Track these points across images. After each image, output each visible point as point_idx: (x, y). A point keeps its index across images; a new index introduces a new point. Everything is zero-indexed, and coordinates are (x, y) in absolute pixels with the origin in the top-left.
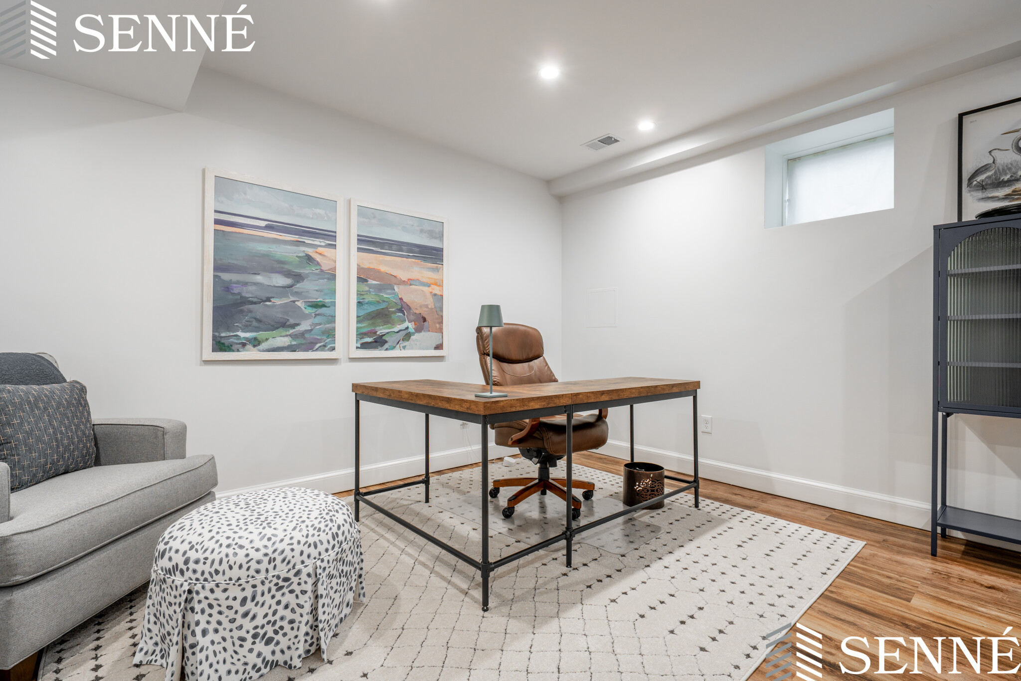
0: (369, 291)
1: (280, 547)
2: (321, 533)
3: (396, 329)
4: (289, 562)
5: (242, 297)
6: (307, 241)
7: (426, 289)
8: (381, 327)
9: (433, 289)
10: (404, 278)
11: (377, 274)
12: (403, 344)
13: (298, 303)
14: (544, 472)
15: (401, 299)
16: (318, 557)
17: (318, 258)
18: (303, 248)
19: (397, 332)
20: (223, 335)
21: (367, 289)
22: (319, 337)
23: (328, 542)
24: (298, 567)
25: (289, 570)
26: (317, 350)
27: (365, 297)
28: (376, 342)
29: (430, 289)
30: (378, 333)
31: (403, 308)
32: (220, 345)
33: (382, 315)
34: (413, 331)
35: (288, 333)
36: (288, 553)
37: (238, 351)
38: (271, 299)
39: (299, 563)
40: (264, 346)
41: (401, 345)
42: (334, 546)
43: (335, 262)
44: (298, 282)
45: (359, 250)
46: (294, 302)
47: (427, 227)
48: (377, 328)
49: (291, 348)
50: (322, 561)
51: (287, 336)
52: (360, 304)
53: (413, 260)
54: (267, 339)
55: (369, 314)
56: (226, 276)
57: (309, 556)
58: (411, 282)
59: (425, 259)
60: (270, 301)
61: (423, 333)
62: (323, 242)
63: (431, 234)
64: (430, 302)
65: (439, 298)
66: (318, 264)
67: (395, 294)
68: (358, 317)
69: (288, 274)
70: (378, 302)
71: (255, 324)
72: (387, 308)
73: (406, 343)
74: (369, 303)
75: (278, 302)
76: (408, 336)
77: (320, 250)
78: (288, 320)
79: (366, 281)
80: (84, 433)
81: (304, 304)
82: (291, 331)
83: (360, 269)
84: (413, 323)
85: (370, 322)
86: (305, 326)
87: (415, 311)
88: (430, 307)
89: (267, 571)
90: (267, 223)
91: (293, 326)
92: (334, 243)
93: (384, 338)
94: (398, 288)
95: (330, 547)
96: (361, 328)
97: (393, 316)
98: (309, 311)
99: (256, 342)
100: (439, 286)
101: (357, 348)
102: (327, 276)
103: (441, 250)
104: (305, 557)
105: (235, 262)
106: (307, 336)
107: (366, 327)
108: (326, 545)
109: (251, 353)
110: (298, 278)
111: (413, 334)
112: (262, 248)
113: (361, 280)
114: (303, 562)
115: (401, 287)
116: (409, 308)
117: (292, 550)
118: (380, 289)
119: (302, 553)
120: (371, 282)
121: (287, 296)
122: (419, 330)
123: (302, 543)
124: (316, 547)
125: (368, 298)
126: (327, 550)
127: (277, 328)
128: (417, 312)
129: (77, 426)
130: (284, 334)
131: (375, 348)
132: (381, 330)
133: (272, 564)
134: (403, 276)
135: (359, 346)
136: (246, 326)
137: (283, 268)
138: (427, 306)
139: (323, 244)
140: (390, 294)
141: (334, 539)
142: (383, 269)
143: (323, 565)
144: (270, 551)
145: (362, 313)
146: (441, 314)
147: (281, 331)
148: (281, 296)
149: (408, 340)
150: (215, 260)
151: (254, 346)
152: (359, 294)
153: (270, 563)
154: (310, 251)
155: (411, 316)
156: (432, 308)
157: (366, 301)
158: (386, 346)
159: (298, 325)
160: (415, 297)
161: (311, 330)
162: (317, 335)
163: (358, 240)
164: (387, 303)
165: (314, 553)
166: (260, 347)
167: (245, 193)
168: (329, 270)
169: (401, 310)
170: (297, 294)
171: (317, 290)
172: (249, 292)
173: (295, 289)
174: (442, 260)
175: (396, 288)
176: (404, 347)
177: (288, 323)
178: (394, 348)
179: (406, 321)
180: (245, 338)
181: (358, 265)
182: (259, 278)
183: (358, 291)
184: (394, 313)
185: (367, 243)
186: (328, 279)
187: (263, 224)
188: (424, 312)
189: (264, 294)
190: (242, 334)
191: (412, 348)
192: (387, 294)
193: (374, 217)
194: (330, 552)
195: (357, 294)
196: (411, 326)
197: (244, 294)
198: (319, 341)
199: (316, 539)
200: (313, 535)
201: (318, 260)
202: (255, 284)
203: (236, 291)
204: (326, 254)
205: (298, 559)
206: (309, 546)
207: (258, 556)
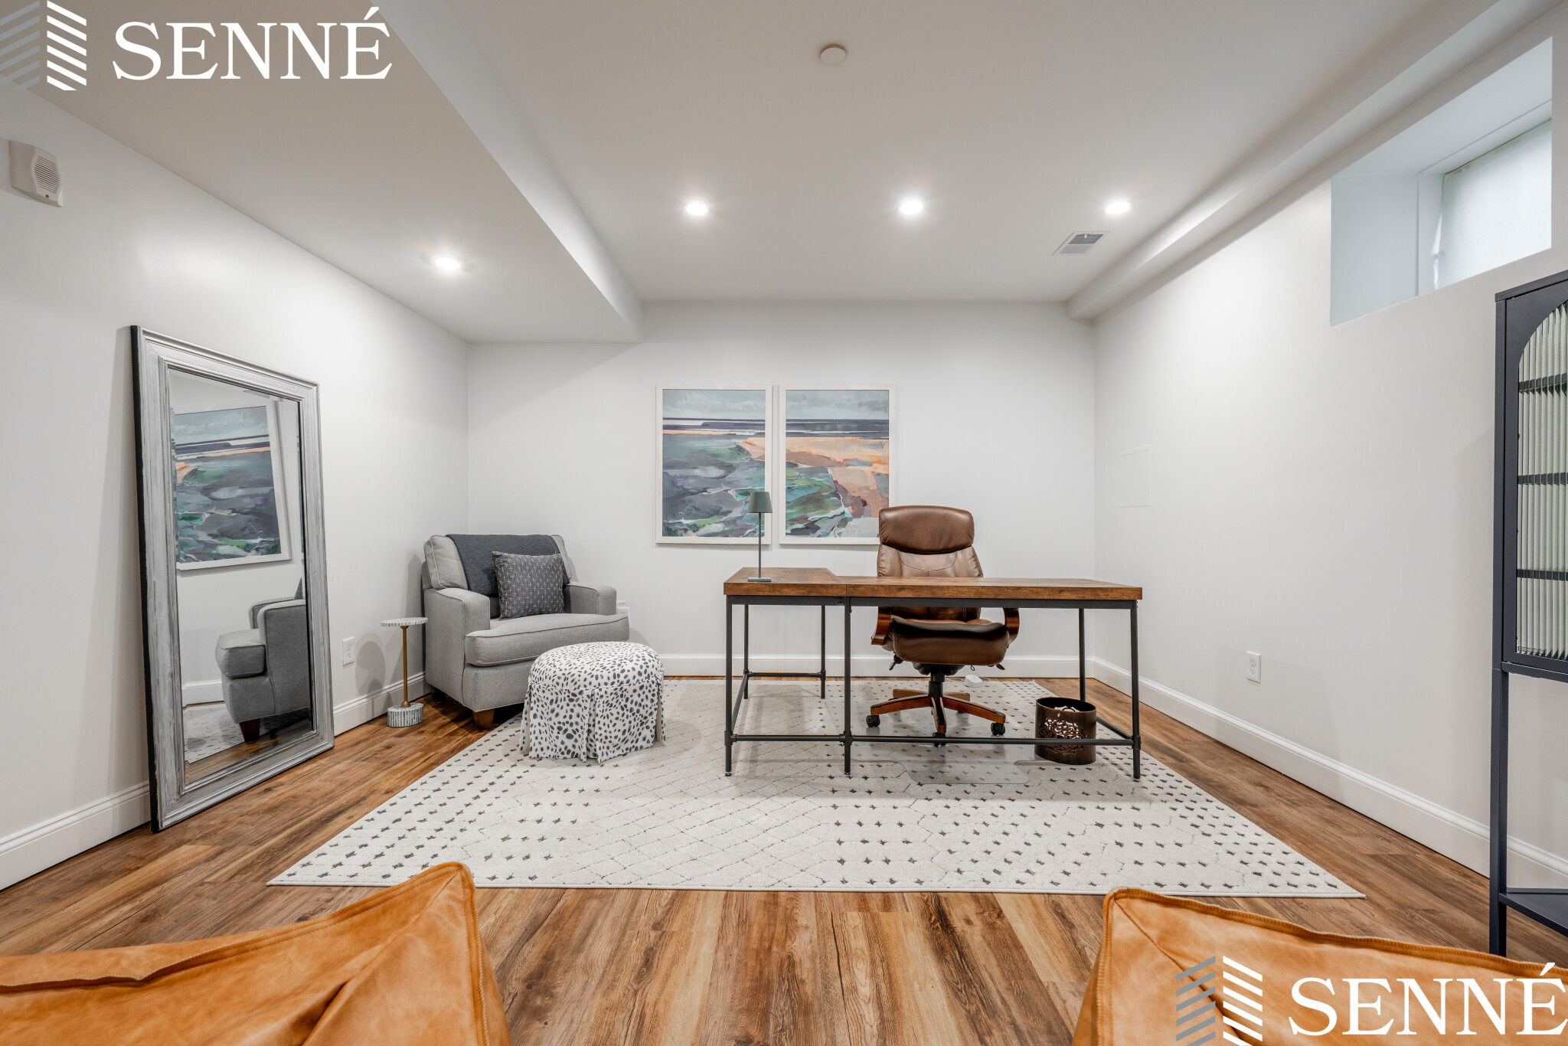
0: (800, 476)
1: (573, 671)
2: (604, 671)
3: (830, 515)
4: (575, 683)
5: (684, 489)
6: (738, 433)
7: (866, 469)
8: (813, 513)
9: (876, 468)
10: (839, 459)
11: (807, 457)
12: (838, 530)
13: (730, 492)
14: (936, 687)
15: (836, 482)
16: (597, 686)
17: (748, 448)
18: (734, 441)
19: (832, 518)
20: (670, 522)
21: (797, 473)
22: (749, 524)
23: (609, 678)
24: (582, 688)
25: (575, 689)
26: (747, 536)
27: (795, 482)
28: (807, 527)
29: (872, 469)
30: (809, 519)
31: (838, 491)
32: (668, 531)
33: (815, 500)
34: (851, 516)
35: (721, 520)
36: (576, 676)
37: (682, 535)
38: (708, 490)
39: (582, 685)
40: (702, 531)
41: (836, 532)
42: (613, 683)
43: (764, 450)
44: (730, 472)
45: (788, 435)
46: (726, 491)
47: (867, 399)
48: (809, 514)
49: (724, 534)
50: (600, 690)
51: (720, 522)
52: (789, 489)
53: (851, 438)
54: (704, 526)
55: (799, 499)
56: (672, 472)
57: (590, 683)
58: (848, 462)
59: (865, 436)
60: (706, 491)
61: (862, 519)
62: (752, 432)
63: (873, 406)
64: (872, 483)
65: (884, 479)
66: (748, 453)
67: (828, 477)
68: (787, 503)
69: (721, 466)
70: (809, 486)
71: (694, 512)
72: (819, 492)
73: (842, 530)
74: (799, 488)
75: (712, 491)
76: (844, 522)
77: (750, 440)
78: (721, 508)
79: (796, 465)
80: (552, 589)
81: (735, 492)
82: (724, 518)
83: (789, 454)
84: (850, 507)
85: (801, 507)
86: (736, 513)
87: (852, 494)
88: (871, 488)
89: (563, 685)
90: (703, 422)
91: (726, 513)
92: (763, 431)
93: (816, 524)
94: (833, 470)
95: (609, 682)
96: (791, 514)
97: (826, 501)
98: (740, 498)
99: (695, 528)
100: (884, 464)
101: (787, 534)
102: (756, 464)
103: (887, 422)
104: (587, 683)
105: (678, 459)
106: (738, 522)
107: (796, 512)
108: (605, 680)
109: (691, 538)
110: (730, 468)
111: (851, 519)
112: (699, 445)
113: (790, 465)
114: (585, 686)
115: (836, 469)
116: (846, 491)
117: (579, 676)
118: (811, 472)
119: (585, 680)
120: (801, 466)
121: (720, 486)
122: (857, 515)
123: (587, 673)
124: (597, 678)
125: (799, 483)
126: (606, 684)
127: (712, 515)
128: (856, 495)
129: (548, 584)
130: (718, 520)
131: (807, 534)
132: (813, 515)
133: (566, 681)
134: (838, 456)
135: (789, 532)
136: (688, 514)
137: (716, 461)
138: (867, 488)
139: (752, 434)
140: (822, 478)
141: (615, 678)
142: (815, 451)
143: (601, 693)
144: (566, 673)
145: (792, 499)
146: (886, 496)
147: (716, 518)
148: (716, 486)
149: (844, 526)
150: (664, 459)
151: (694, 532)
152: (789, 479)
153: (565, 680)
154: (740, 442)
155: (848, 500)
156: (874, 490)
157: (797, 486)
158: (819, 532)
159: (730, 512)
160: (853, 479)
161: (742, 517)
162: (748, 521)
163: (787, 425)
164: (819, 488)
165: (595, 682)
166: (699, 533)
167: (686, 399)
168: (758, 458)
169: (836, 494)
170: (729, 483)
171: (747, 479)
172: (689, 484)
173: (727, 479)
174: (888, 434)
175: (829, 470)
176: (840, 534)
177: (721, 511)
178: (827, 534)
179: (841, 505)
180: (687, 525)
181: (787, 450)
182: (697, 472)
183: (787, 476)
184: (828, 497)
185: (797, 427)
186: (758, 467)
187: (700, 423)
188: (864, 495)
189: (701, 486)
190: (684, 521)
191: (848, 535)
192: (819, 477)
193: (805, 399)
194: (609, 686)
195: (787, 480)
196: (848, 511)
197: (686, 487)
198: (749, 527)
199: (599, 673)
200: (598, 670)
201: (748, 449)
202: (694, 477)
203: (679, 484)
204: (755, 443)
205: (582, 683)
206: (592, 676)
207: (559, 673)
